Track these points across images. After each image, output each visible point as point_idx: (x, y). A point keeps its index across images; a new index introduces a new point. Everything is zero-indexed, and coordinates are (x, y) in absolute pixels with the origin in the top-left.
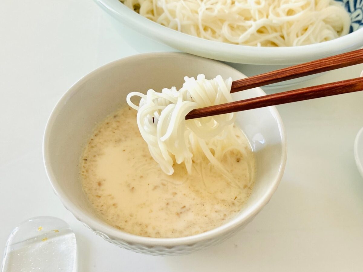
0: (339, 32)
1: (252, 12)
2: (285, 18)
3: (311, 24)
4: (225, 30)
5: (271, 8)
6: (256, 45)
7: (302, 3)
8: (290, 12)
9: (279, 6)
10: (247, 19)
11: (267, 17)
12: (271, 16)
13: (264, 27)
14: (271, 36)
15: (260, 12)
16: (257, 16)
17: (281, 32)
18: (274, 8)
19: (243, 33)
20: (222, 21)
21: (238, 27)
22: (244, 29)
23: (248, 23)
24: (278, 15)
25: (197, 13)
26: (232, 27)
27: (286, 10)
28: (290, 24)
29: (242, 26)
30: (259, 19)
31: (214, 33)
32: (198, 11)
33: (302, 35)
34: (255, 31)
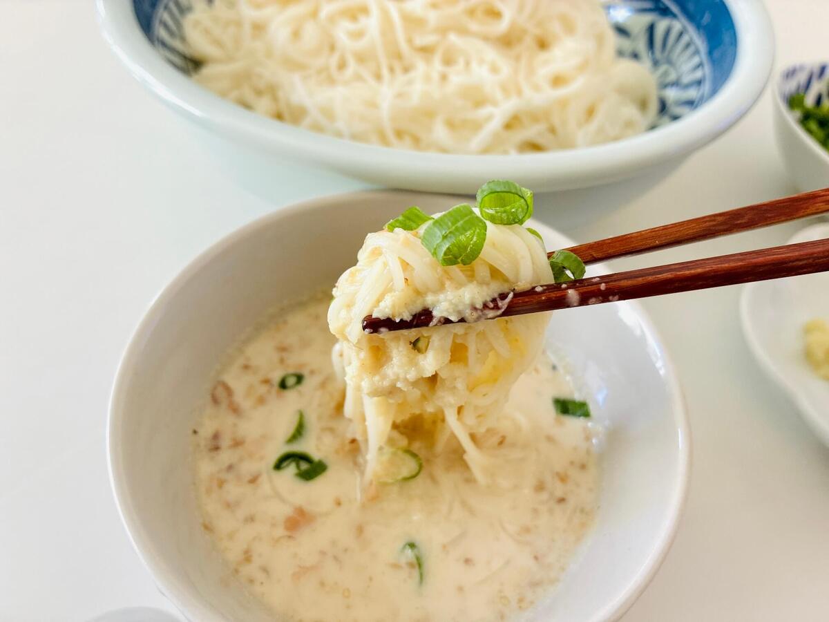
1: (486, 89)
2: (551, 94)
4: (440, 132)
5: (522, 75)
6: (505, 152)
8: (557, 81)
9: (535, 72)
11: (520, 94)
12: (528, 92)
13: (516, 117)
15: (504, 89)
16: (499, 95)
17: (549, 121)
18: (527, 77)
20: (430, 115)
21: (464, 123)
22: (477, 126)
23: (483, 112)
24: (537, 88)
25: (376, 106)
26: (451, 125)
27: (550, 78)
28: (563, 103)
30: (504, 102)
31: (417, 142)
32: (378, 102)
33: (588, 121)
34: (500, 129)
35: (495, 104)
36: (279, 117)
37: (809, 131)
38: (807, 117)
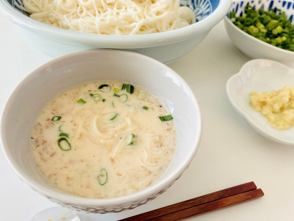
0: (191, 23)
1: (133, 17)
2: (156, 17)
3: (174, 19)
4: (117, 32)
5: (145, 12)
7: (165, 6)
8: (158, 13)
9: (150, 11)
10: (130, 23)
11: (145, 18)
12: (147, 17)
13: (143, 26)
15: (139, 16)
16: (137, 19)
17: (156, 27)
18: (147, 12)
19: (130, 33)
20: (113, 26)
21: (126, 29)
22: (130, 30)
23: (132, 25)
24: (151, 16)
25: (94, 24)
26: (121, 30)
27: (156, 12)
28: (160, 21)
29: (128, 28)
30: (139, 21)
32: (95, 23)
33: (170, 27)
34: (139, 30)
35: (136, 22)
37: (237, 25)
38: (237, 20)
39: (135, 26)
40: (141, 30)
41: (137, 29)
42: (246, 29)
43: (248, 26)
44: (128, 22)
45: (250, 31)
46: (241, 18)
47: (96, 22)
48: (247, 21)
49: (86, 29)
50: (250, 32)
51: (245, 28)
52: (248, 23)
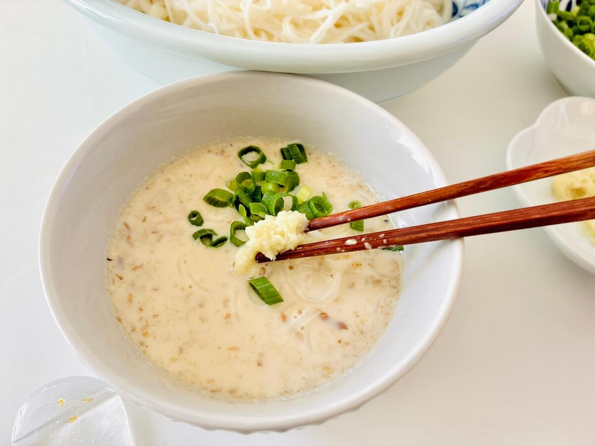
3: (407, 4)
4: (288, 30)
10: (316, 9)
13: (343, 18)
14: (355, 29)
16: (331, 1)
17: (369, 20)
19: (314, 31)
20: (280, 17)
21: (306, 22)
22: (315, 25)
23: (320, 14)
25: (239, 10)
26: (295, 24)
28: (379, 7)
29: (311, 20)
30: (336, 6)
31: (270, 37)
32: (241, 6)
33: (398, 21)
34: (332, 26)
35: (329, 8)
36: (167, 19)
37: (562, 30)
38: (560, 19)
39: (324, 19)
40: (337, 26)
41: (329, 23)
42: (579, 40)
43: (582, 33)
44: (311, 8)
45: (588, 45)
46: (568, 13)
47: (244, 5)
48: (582, 23)
49: (221, 20)
50: (587, 47)
51: (578, 36)
52: (584, 28)
